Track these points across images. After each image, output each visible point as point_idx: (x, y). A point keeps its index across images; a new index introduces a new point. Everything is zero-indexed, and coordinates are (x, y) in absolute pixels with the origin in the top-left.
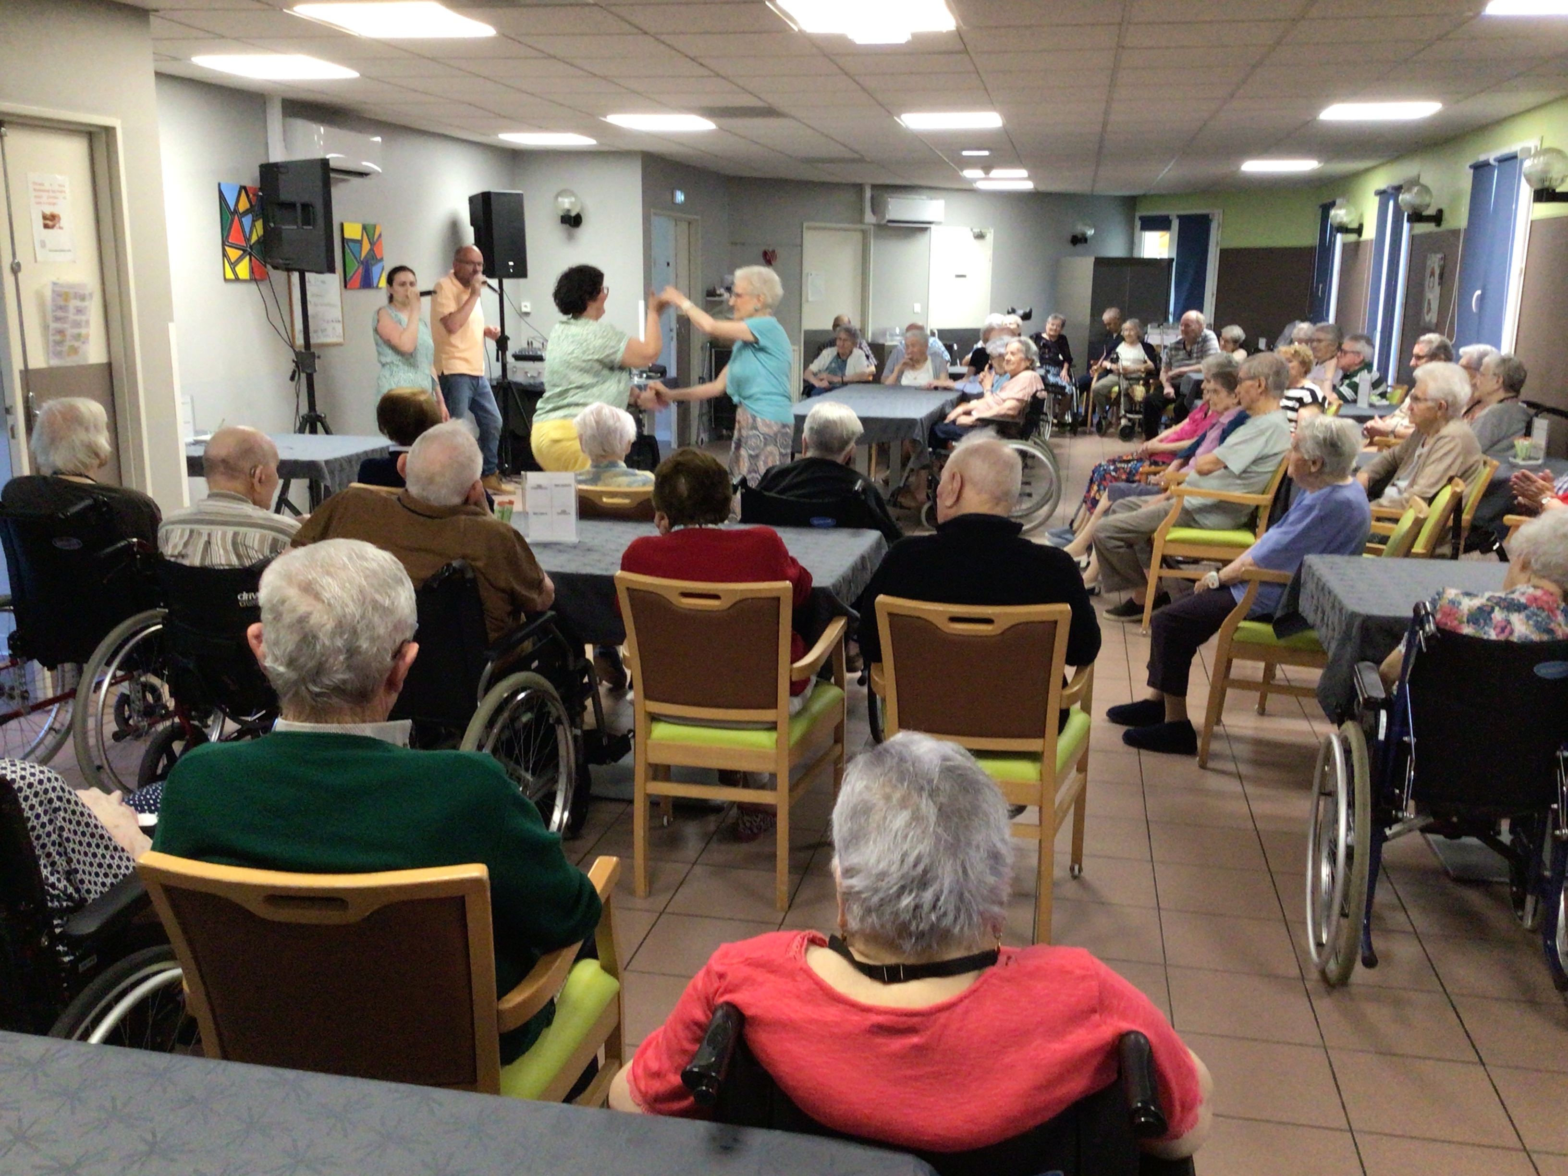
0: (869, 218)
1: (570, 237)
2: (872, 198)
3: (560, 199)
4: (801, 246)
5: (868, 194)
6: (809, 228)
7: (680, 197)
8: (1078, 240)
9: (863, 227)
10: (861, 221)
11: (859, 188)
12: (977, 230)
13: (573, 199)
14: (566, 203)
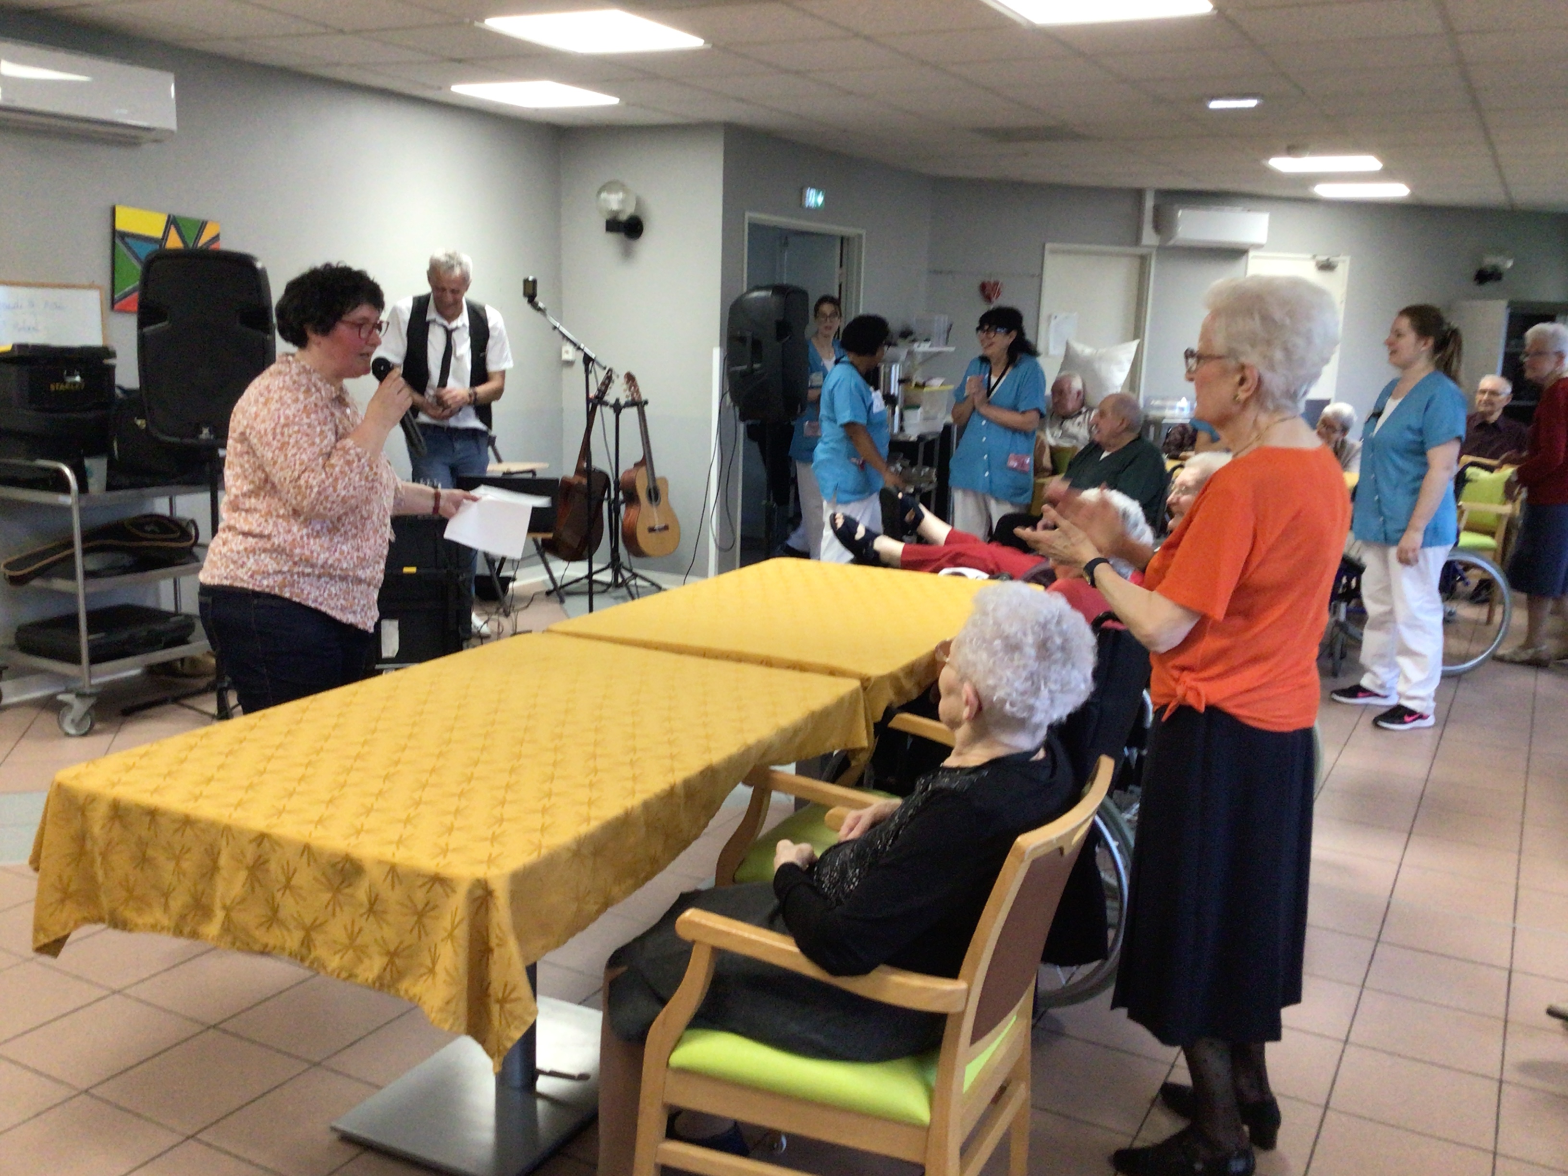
0: (1149, 237)
1: (627, 254)
2: (1157, 209)
3: (604, 195)
4: (1041, 277)
5: (1149, 203)
6: (1054, 252)
7: (814, 198)
8: (1485, 276)
9: (1139, 251)
10: (1137, 240)
11: (1139, 194)
12: (1322, 258)
13: (621, 195)
14: (614, 201)
